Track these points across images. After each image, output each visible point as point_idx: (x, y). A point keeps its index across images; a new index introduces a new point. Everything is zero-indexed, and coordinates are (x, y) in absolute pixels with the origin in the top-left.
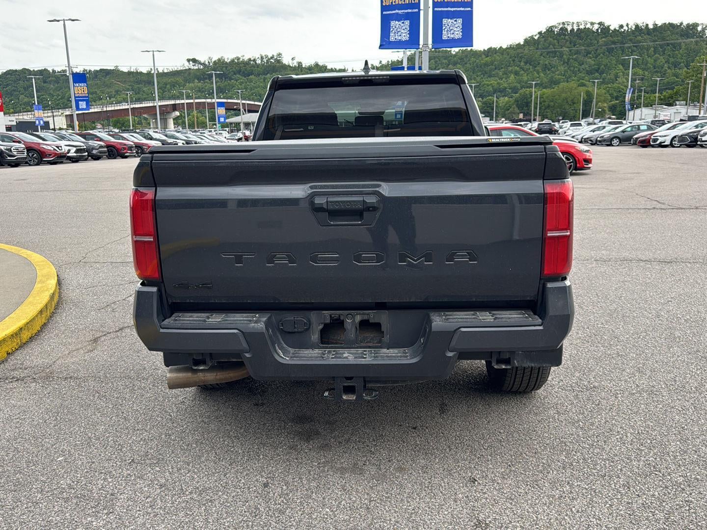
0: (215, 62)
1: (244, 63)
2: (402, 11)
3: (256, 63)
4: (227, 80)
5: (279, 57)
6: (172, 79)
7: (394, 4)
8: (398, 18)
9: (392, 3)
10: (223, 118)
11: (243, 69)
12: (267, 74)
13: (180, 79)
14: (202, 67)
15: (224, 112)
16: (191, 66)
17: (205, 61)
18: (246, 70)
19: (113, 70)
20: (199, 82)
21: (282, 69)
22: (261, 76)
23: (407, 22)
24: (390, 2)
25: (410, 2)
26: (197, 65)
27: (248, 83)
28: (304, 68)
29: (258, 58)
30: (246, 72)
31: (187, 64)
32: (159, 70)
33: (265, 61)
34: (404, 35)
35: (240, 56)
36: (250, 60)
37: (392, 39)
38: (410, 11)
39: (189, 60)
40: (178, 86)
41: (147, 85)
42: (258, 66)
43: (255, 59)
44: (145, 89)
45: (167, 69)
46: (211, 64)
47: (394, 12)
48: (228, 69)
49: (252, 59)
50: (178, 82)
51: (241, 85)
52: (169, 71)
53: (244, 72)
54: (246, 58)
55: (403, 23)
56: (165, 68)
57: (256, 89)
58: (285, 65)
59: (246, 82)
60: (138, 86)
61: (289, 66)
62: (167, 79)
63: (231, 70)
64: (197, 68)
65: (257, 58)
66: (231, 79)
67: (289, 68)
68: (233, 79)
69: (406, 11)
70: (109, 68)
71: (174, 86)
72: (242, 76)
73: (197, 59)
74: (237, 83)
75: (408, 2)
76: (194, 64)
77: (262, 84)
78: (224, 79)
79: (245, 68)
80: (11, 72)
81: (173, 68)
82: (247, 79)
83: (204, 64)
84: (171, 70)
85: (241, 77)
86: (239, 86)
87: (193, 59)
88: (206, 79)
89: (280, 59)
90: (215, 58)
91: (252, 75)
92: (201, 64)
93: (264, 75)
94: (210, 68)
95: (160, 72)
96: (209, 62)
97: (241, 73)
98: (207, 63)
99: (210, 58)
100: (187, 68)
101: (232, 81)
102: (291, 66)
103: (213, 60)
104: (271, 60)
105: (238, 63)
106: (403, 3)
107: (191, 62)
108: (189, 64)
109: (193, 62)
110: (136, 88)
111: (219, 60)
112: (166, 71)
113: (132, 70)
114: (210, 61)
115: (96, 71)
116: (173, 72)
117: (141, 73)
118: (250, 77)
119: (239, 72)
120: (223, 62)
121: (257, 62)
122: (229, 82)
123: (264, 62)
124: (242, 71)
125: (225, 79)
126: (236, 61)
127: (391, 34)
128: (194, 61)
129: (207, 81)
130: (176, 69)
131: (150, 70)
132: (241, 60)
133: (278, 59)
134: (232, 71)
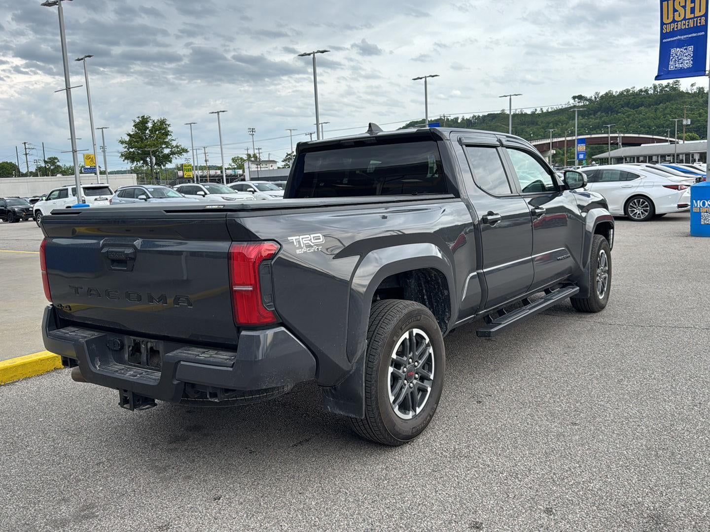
0: (602, 96)
1: (634, 95)
2: (685, 36)
3: (647, 93)
4: (613, 114)
5: (677, 85)
6: (555, 118)
7: (675, 29)
8: (680, 44)
9: (673, 29)
10: (583, 155)
11: (632, 101)
12: (659, 104)
13: (563, 118)
14: (587, 103)
15: (584, 148)
16: (576, 103)
17: (591, 97)
18: (635, 102)
19: (500, 113)
20: (584, 118)
21: (677, 98)
22: (652, 106)
23: (691, 48)
24: (672, 28)
25: (695, 25)
26: (582, 101)
27: (636, 115)
28: (705, 93)
29: (651, 88)
30: (635, 104)
31: (572, 101)
32: (543, 110)
33: (659, 91)
34: (686, 62)
35: (630, 88)
36: (641, 91)
37: (671, 68)
38: (694, 35)
39: (574, 98)
40: (560, 124)
41: (530, 126)
42: (650, 96)
43: (646, 90)
44: (528, 130)
45: (551, 108)
46: (598, 99)
47: (675, 38)
48: (615, 103)
49: (644, 90)
50: (561, 120)
51: (628, 118)
52: (553, 110)
53: (633, 104)
54: (637, 89)
55: (686, 49)
56: (550, 107)
57: (645, 121)
58: (682, 92)
59: (634, 115)
60: (521, 127)
61: (688, 93)
62: (550, 118)
63: (618, 104)
64: (582, 104)
65: (649, 88)
66: (617, 112)
67: (687, 95)
68: (620, 113)
69: (690, 36)
70: (496, 113)
71: (557, 124)
72: (631, 108)
73: (583, 95)
74: (624, 116)
75: (692, 26)
76: (579, 101)
77: (652, 115)
78: (610, 112)
79: (635, 99)
80: (413, 123)
81: (557, 107)
82: (636, 111)
83: (590, 100)
84: (556, 109)
85: (629, 109)
86: (627, 119)
87: (579, 96)
88: (591, 114)
89: (677, 86)
90: (602, 93)
91: (641, 106)
92: (587, 100)
93: (657, 105)
94: (596, 103)
95: (544, 111)
96: (595, 98)
97: (630, 106)
98: (593, 98)
99: (596, 93)
100: (572, 105)
101: (619, 114)
102: (690, 92)
103: (600, 95)
104: (666, 89)
105: (628, 96)
106: (687, 27)
107: (576, 100)
108: (575, 101)
109: (579, 99)
110: (519, 129)
111: (607, 94)
112: (550, 110)
113: (517, 112)
114: (596, 96)
115: (484, 117)
116: (557, 110)
117: (526, 114)
118: (639, 109)
119: (627, 104)
120: (611, 96)
121: (649, 92)
122: (615, 115)
123: (657, 91)
124: (631, 103)
125: (612, 113)
126: (625, 93)
127: (671, 63)
128: (580, 97)
129: (592, 116)
130: (560, 108)
131: (534, 111)
132: (631, 92)
133: (674, 86)
134: (620, 105)
